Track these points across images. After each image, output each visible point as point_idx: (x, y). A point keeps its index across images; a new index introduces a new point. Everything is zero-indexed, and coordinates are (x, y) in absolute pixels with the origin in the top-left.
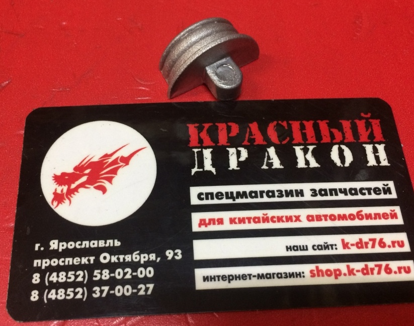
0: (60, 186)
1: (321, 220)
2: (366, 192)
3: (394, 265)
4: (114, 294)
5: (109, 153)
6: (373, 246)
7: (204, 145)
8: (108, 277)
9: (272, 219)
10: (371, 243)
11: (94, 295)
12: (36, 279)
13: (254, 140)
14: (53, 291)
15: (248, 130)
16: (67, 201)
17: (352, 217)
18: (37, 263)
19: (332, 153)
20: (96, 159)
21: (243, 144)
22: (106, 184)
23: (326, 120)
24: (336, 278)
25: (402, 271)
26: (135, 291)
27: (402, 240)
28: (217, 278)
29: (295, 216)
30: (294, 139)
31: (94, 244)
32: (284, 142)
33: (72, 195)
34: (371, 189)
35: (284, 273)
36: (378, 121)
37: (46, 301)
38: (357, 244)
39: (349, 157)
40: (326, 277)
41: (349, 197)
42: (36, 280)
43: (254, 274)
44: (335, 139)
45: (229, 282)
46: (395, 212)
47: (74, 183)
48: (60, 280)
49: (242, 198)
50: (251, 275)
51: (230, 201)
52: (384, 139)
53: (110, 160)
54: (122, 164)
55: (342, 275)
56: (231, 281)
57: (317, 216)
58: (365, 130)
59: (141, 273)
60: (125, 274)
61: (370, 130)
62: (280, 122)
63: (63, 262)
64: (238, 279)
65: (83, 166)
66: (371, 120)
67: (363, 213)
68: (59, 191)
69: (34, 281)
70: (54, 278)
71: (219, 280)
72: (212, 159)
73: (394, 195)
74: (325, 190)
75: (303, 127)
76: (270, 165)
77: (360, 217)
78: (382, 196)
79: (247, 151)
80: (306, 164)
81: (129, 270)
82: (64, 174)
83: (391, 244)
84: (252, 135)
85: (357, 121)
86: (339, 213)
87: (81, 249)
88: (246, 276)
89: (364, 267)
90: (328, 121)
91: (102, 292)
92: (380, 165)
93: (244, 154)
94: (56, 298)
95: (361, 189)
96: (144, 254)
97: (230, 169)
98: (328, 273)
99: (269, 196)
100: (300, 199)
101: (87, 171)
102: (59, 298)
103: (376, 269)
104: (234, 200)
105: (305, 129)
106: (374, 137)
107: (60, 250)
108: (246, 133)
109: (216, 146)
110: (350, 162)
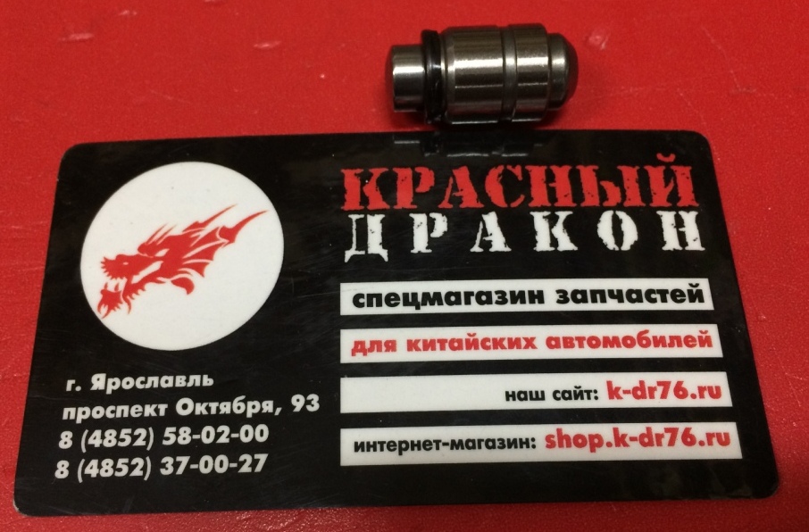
0: (114, 279)
1: (572, 346)
2: (658, 297)
3: (700, 429)
4: (198, 469)
5: (201, 220)
6: (664, 396)
7: (370, 207)
8: (188, 440)
9: (484, 344)
10: (660, 390)
11: (163, 472)
12: (66, 440)
13: (460, 200)
14: (94, 463)
15: (451, 180)
16: (124, 306)
17: (629, 342)
18: (69, 413)
19: (600, 225)
20: (178, 231)
21: (440, 206)
22: (193, 276)
23: (592, 164)
24: (593, 450)
25: (715, 440)
26: (234, 465)
27: (717, 385)
28: (378, 446)
29: (526, 339)
30: (532, 199)
31: (167, 382)
32: (515, 204)
33: (134, 295)
34: (666, 291)
35: (499, 440)
36: (687, 170)
37: (80, 480)
38: (635, 389)
39: (631, 234)
40: (574, 448)
41: (627, 306)
42: (66, 443)
43: (443, 441)
44: (607, 200)
45: (400, 454)
46: (708, 334)
47: (136, 273)
48: (106, 444)
49: (432, 304)
50: (440, 441)
51: (411, 310)
52: (697, 202)
53: (203, 233)
54: (222, 240)
55: (605, 445)
56: (403, 452)
57: (565, 339)
58: (663, 184)
59: (247, 433)
60: (218, 435)
61: (671, 186)
62: (509, 167)
63: (113, 412)
64: (416, 448)
65: (154, 243)
66: (673, 168)
67: (650, 335)
68: (111, 288)
69: (62, 445)
70: (96, 440)
71: (382, 450)
72: (384, 234)
73: (708, 305)
74: (583, 293)
75: (550, 177)
76: (486, 245)
77: (644, 342)
78: (687, 306)
79: (446, 220)
80: (552, 245)
81: (225, 429)
82: (121, 258)
83: (696, 392)
84: (458, 191)
85: (648, 168)
86: (605, 335)
87: (144, 389)
88: (430, 444)
89: (645, 431)
90: (596, 167)
91: (176, 465)
92: (687, 248)
93: (441, 226)
94: (98, 475)
95: (650, 292)
96: (253, 400)
97: (415, 251)
98: (579, 441)
99: (480, 302)
100: (536, 307)
101: (162, 253)
102: (103, 474)
103: (668, 436)
104: (418, 308)
105: (553, 181)
106: (679, 199)
107: (109, 392)
108: (447, 186)
109: (392, 209)
110: (632, 243)
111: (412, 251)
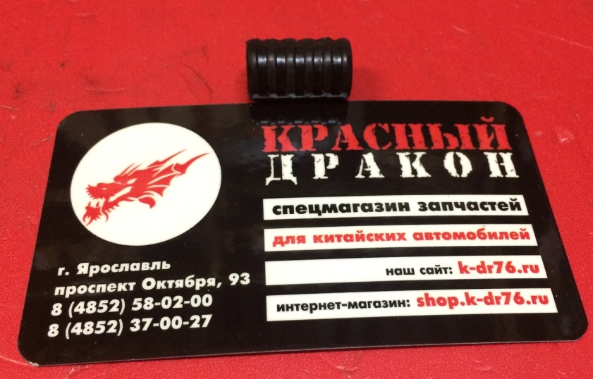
0: (96, 199)
1: (432, 238)
2: (489, 207)
3: (526, 293)
4: (159, 327)
5: (161, 159)
6: (499, 271)
7: (283, 150)
8: (151, 307)
9: (369, 237)
10: (496, 267)
11: (132, 329)
12: (57, 310)
13: (346, 145)
14: (79, 325)
15: (340, 133)
16: (103, 217)
17: (471, 236)
18: (59, 290)
19: (445, 161)
20: (144, 167)
21: (333, 149)
22: (155, 196)
23: (437, 123)
24: (451, 307)
25: (538, 301)
26: (186, 323)
27: (536, 264)
28: (295, 308)
29: (398, 234)
30: (397, 145)
31: (135, 267)
32: (385, 148)
33: (111, 209)
34: (495, 203)
35: (383, 301)
36: (503, 127)
37: (68, 337)
38: (478, 268)
39: (467, 167)
40: (438, 306)
41: (468, 213)
42: (56, 312)
43: (343, 303)
44: (449, 145)
45: (311, 312)
46: (526, 231)
47: (113, 195)
48: (88, 311)
49: (330, 212)
50: (340, 303)
51: (315, 216)
52: (511, 146)
53: (162, 168)
54: (176, 172)
55: (459, 305)
56: (314, 311)
57: (426, 234)
58: (487, 135)
60: (174, 303)
61: (493, 136)
62: (380, 125)
63: (93, 289)
64: (323, 308)
65: (126, 175)
66: (493, 125)
67: (486, 232)
68: (93, 205)
69: (53, 313)
70: (80, 309)
71: (298, 309)
72: (293, 167)
73: (524, 212)
74: (437, 204)
75: (408, 131)
76: (367, 174)
77: (482, 236)
78: (509, 212)
79: (337, 158)
80: (412, 173)
81: (180, 298)
82: (101, 185)
83: (521, 269)
84: (344, 139)
85: (476, 126)
86: (455, 231)
87: (118, 272)
88: (333, 305)
89: (487, 295)
90: (440, 125)
91: (142, 324)
92: (507, 176)
93: (334, 161)
94: (82, 333)
95: (483, 204)
96: (200, 278)
97: (316, 178)
98: (441, 302)
99: (364, 210)
100: (404, 213)
101: (132, 181)
102: (86, 332)
103: (504, 298)
104: (320, 214)
105: (411, 133)
106: (498, 145)
107: (91, 275)
108: (337, 136)
109: (299, 151)
110: (469, 172)
111: (314, 178)
